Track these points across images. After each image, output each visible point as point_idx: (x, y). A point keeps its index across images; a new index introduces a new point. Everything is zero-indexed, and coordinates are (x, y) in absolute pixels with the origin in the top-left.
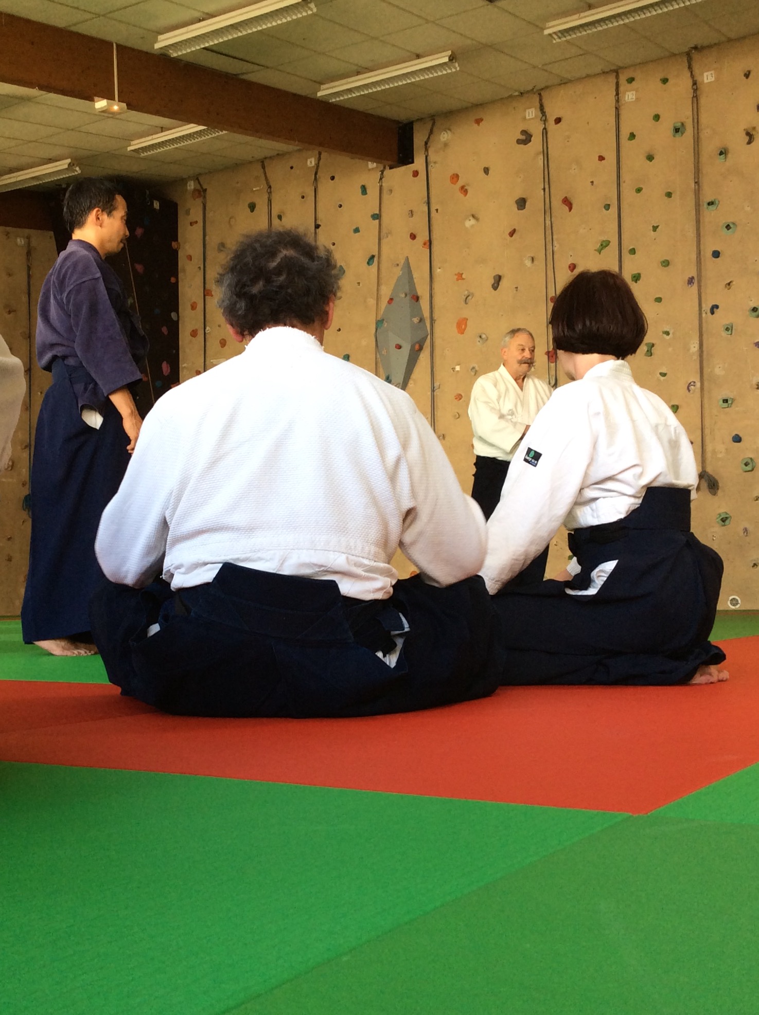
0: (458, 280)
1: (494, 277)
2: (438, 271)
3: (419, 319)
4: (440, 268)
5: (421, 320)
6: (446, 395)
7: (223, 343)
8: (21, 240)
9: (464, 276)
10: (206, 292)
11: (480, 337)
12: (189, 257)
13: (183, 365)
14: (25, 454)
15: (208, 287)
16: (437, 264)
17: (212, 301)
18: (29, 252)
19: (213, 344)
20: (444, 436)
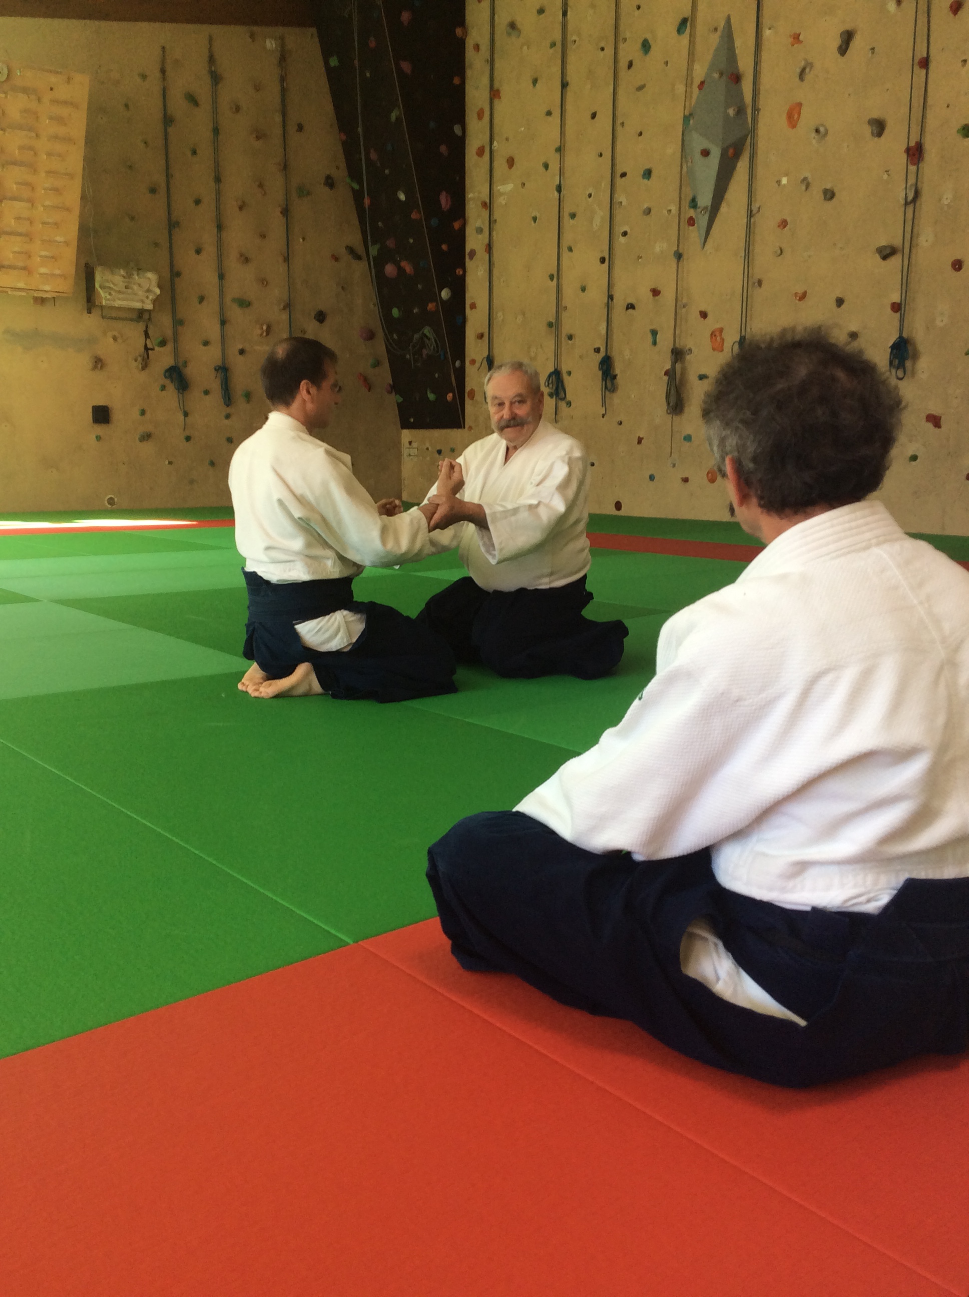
0: (793, 44)
1: (842, 34)
2: (767, 33)
3: (736, 109)
4: (770, 29)
5: (741, 111)
6: (766, 224)
7: (511, 162)
8: (271, 42)
9: (801, 38)
10: (495, 94)
11: (817, 131)
12: (477, 47)
13: (470, 195)
14: (285, 316)
15: (496, 86)
16: (766, 21)
17: (499, 106)
18: (283, 58)
19: (500, 164)
20: (760, 283)
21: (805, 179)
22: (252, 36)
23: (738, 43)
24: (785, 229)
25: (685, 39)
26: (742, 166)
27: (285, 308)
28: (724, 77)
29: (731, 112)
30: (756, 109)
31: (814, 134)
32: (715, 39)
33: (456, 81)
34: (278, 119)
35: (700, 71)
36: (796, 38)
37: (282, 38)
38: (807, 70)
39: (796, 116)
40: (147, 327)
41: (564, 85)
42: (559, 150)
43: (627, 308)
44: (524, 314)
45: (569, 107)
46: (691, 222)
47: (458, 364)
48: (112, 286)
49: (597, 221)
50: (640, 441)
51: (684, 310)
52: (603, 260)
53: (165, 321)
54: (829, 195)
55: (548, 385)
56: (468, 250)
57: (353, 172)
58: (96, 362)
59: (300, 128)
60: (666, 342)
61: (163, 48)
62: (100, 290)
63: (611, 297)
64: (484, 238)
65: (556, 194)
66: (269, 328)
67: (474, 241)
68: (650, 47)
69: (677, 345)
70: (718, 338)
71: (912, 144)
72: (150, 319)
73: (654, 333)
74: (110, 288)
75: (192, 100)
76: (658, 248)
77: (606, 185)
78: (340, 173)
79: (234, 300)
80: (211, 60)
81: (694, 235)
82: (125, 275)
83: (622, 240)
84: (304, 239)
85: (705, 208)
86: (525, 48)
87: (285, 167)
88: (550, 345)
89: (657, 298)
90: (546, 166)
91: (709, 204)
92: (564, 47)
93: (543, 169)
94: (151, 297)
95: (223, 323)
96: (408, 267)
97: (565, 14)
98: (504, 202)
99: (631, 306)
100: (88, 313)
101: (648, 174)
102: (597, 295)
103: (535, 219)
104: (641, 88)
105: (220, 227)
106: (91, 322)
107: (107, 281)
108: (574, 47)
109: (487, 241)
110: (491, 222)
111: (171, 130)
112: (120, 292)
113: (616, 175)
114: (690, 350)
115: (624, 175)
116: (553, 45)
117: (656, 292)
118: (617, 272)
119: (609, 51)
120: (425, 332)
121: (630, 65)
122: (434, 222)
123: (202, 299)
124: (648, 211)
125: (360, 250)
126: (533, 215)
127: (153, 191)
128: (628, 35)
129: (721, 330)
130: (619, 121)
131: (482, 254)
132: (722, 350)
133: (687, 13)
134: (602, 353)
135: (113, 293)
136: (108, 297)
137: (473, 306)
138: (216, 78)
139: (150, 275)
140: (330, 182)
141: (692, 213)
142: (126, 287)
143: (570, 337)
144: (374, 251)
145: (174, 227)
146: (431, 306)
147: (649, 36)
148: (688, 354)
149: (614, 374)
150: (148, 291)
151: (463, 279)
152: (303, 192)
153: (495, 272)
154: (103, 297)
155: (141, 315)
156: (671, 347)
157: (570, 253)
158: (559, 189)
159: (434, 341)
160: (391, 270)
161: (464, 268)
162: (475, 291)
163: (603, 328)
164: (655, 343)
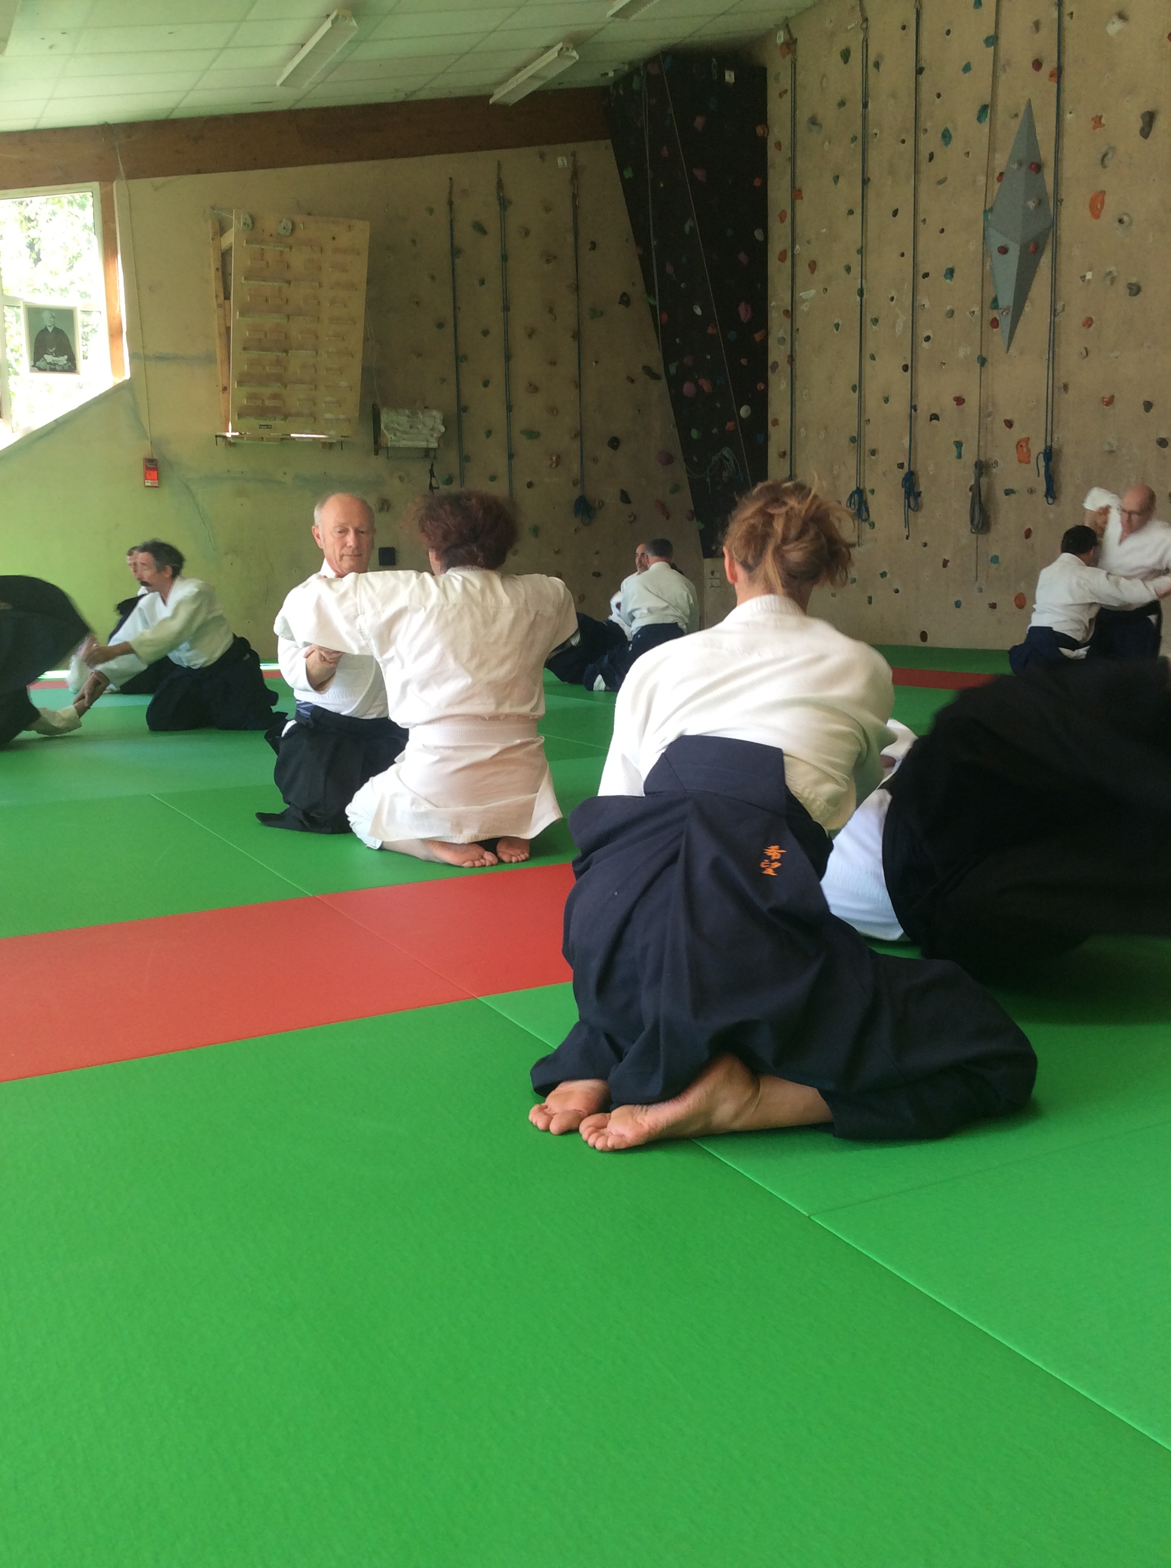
0: (1095, 128)
1: (1143, 116)
2: (1068, 117)
3: (1036, 200)
4: (1071, 113)
5: (1043, 202)
6: (1071, 321)
7: (813, 266)
8: (562, 160)
9: (1103, 121)
10: (796, 194)
11: (1121, 221)
12: (778, 145)
13: (772, 304)
14: (576, 445)
15: (798, 186)
16: (1067, 105)
17: (802, 206)
18: (575, 174)
19: (802, 269)
20: (1066, 387)
21: (1110, 273)
22: (542, 156)
23: (1039, 129)
24: (1091, 328)
25: (985, 127)
26: (1045, 260)
27: (576, 436)
28: (1024, 169)
29: (1031, 204)
30: (1058, 201)
31: (1117, 224)
32: (1015, 125)
33: (757, 182)
34: (570, 239)
35: (1001, 161)
36: (1098, 121)
37: (574, 154)
38: (1110, 156)
39: (1099, 206)
40: (432, 465)
41: (865, 182)
42: (860, 251)
43: (931, 419)
44: (826, 428)
45: (871, 205)
46: (995, 323)
48: (396, 426)
49: (899, 328)
50: (945, 563)
51: (989, 419)
52: (905, 368)
53: (451, 460)
54: (1135, 290)
55: (850, 506)
56: (770, 364)
57: (649, 290)
58: (383, 503)
59: (594, 246)
60: (970, 456)
61: (451, 179)
62: (385, 431)
63: (914, 408)
64: (785, 349)
65: (858, 298)
66: (558, 457)
67: (777, 353)
68: (950, 137)
69: (981, 459)
70: (1025, 449)
72: (435, 458)
73: (959, 445)
74: (393, 429)
75: (480, 228)
76: (961, 353)
77: (907, 286)
78: (638, 290)
79: (525, 432)
80: (500, 185)
81: (999, 336)
82: (410, 415)
83: (925, 345)
84: (596, 362)
85: (1008, 309)
86: (827, 143)
87: (577, 288)
88: (852, 462)
89: (961, 407)
90: (848, 269)
91: (1011, 305)
92: (864, 141)
93: (843, 272)
94: (436, 435)
95: (511, 456)
96: (706, 385)
97: (865, 105)
98: (806, 309)
99: (935, 417)
100: (375, 455)
101: (950, 273)
102: (899, 406)
103: (837, 326)
104: (941, 182)
105: (508, 358)
106: (378, 463)
107: (392, 422)
108: (875, 140)
109: (789, 353)
110: (794, 331)
111: (458, 261)
112: (405, 432)
113: (919, 275)
114: (996, 463)
115: (926, 275)
116: (854, 139)
117: (959, 401)
118: (921, 379)
119: (910, 142)
120: (724, 454)
121: (931, 157)
122: (732, 335)
123: (489, 433)
124: (951, 313)
125: (659, 369)
126: (836, 322)
127: (440, 326)
128: (928, 125)
129: (1027, 440)
130: (921, 217)
131: (784, 367)
132: (1029, 462)
133: (987, 100)
134: (906, 469)
135: (398, 434)
136: (393, 438)
137: (776, 422)
138: (504, 203)
139: (435, 413)
140: (625, 300)
141: (995, 314)
142: (411, 427)
143: (873, 452)
144: (673, 369)
145: (462, 361)
146: (730, 425)
147: (950, 126)
148: (994, 467)
149: (919, 491)
150: (433, 429)
151: (764, 395)
152: (596, 313)
153: (798, 384)
154: (389, 438)
155: (427, 452)
156: (975, 460)
157: (874, 361)
158: (861, 293)
159: (732, 462)
160: (688, 388)
161: (766, 381)
162: (778, 406)
163: (906, 441)
164: (959, 456)
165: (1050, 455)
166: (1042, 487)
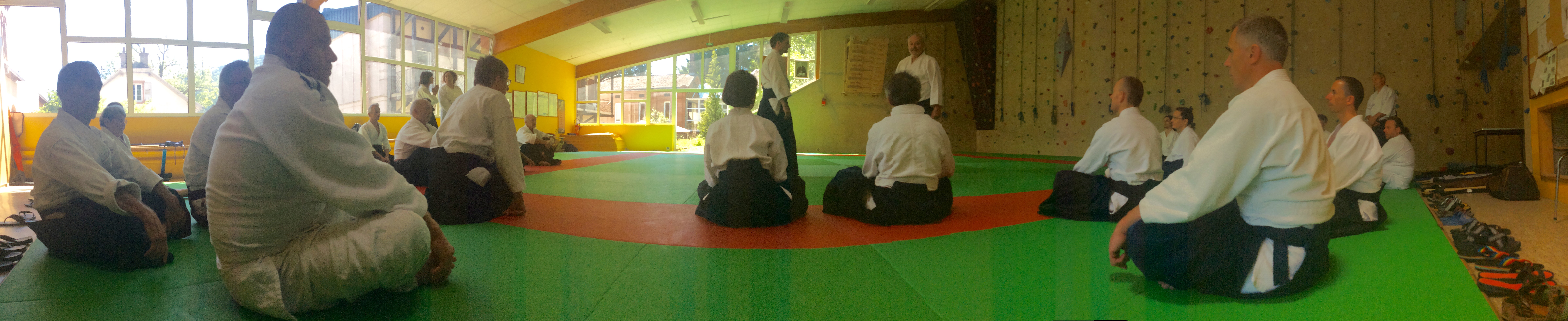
0: (1082, 26)
1: (1094, 24)
4: (1077, 22)
5: (1070, 42)
6: (1077, 71)
7: (1008, 55)
8: (942, 26)
9: (1085, 24)
10: (1004, 37)
12: (1000, 25)
13: (997, 64)
15: (1005, 35)
16: (1076, 19)
17: (1006, 40)
18: (945, 31)
19: (1006, 56)
20: (1076, 88)
21: (1087, 60)
23: (1069, 25)
24: (1082, 73)
25: (1055, 23)
26: (1071, 57)
28: (1065, 33)
29: (1067, 42)
30: (1074, 42)
31: (1088, 49)
32: (1063, 24)
33: (994, 34)
35: (1059, 32)
37: (945, 24)
38: (1086, 33)
39: (1083, 44)
41: (1023, 35)
42: (1021, 52)
44: (1011, 96)
45: (1025, 40)
46: (1058, 71)
47: (993, 110)
49: (1032, 71)
50: (1044, 132)
51: (1056, 95)
52: (1034, 81)
54: (1092, 65)
55: (1018, 116)
56: (996, 79)
57: (964, 59)
59: (949, 48)
60: (1051, 104)
63: (1036, 91)
64: (1001, 75)
65: (1021, 63)
67: (998, 76)
68: (1046, 25)
69: (1054, 105)
70: (1066, 103)
71: (1113, 52)
73: (1048, 101)
76: (1049, 78)
77: (1034, 61)
78: (960, 59)
81: (1058, 74)
83: (1039, 75)
86: (1013, 25)
88: (1019, 105)
90: (1018, 56)
91: (1062, 66)
92: (1023, 25)
96: (979, 84)
97: (1023, 17)
98: (1007, 66)
99: (1042, 94)
101: (1046, 58)
102: (1032, 91)
103: (1015, 70)
104: (1043, 36)
108: (1026, 25)
110: (1003, 71)
113: (1037, 58)
114: (1058, 106)
116: (1020, 25)
117: (1048, 90)
118: (1038, 84)
119: (1035, 26)
120: (983, 101)
121: (1041, 29)
122: (986, 71)
124: (1046, 68)
125: (966, 79)
128: (1040, 22)
129: (1066, 100)
130: (1038, 44)
131: (1000, 79)
132: (1067, 106)
133: (1055, 17)
134: (1034, 108)
137: (998, 94)
140: (957, 61)
141: (1058, 68)
143: (1025, 102)
144: (970, 79)
146: (985, 94)
147: (1046, 23)
149: (1037, 113)
151: (995, 87)
153: (1004, 84)
157: (1025, 79)
159: (986, 104)
160: (973, 85)
161: (995, 84)
162: (998, 89)
163: (1034, 100)
164: (1048, 104)
165: (1072, 105)
166: (1070, 113)
